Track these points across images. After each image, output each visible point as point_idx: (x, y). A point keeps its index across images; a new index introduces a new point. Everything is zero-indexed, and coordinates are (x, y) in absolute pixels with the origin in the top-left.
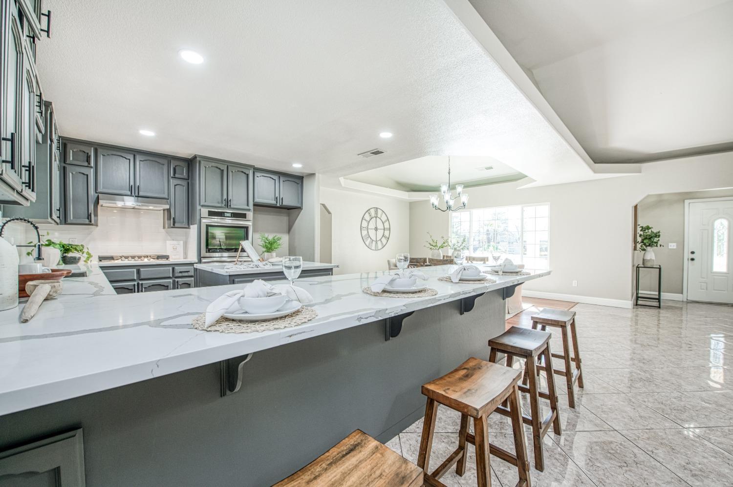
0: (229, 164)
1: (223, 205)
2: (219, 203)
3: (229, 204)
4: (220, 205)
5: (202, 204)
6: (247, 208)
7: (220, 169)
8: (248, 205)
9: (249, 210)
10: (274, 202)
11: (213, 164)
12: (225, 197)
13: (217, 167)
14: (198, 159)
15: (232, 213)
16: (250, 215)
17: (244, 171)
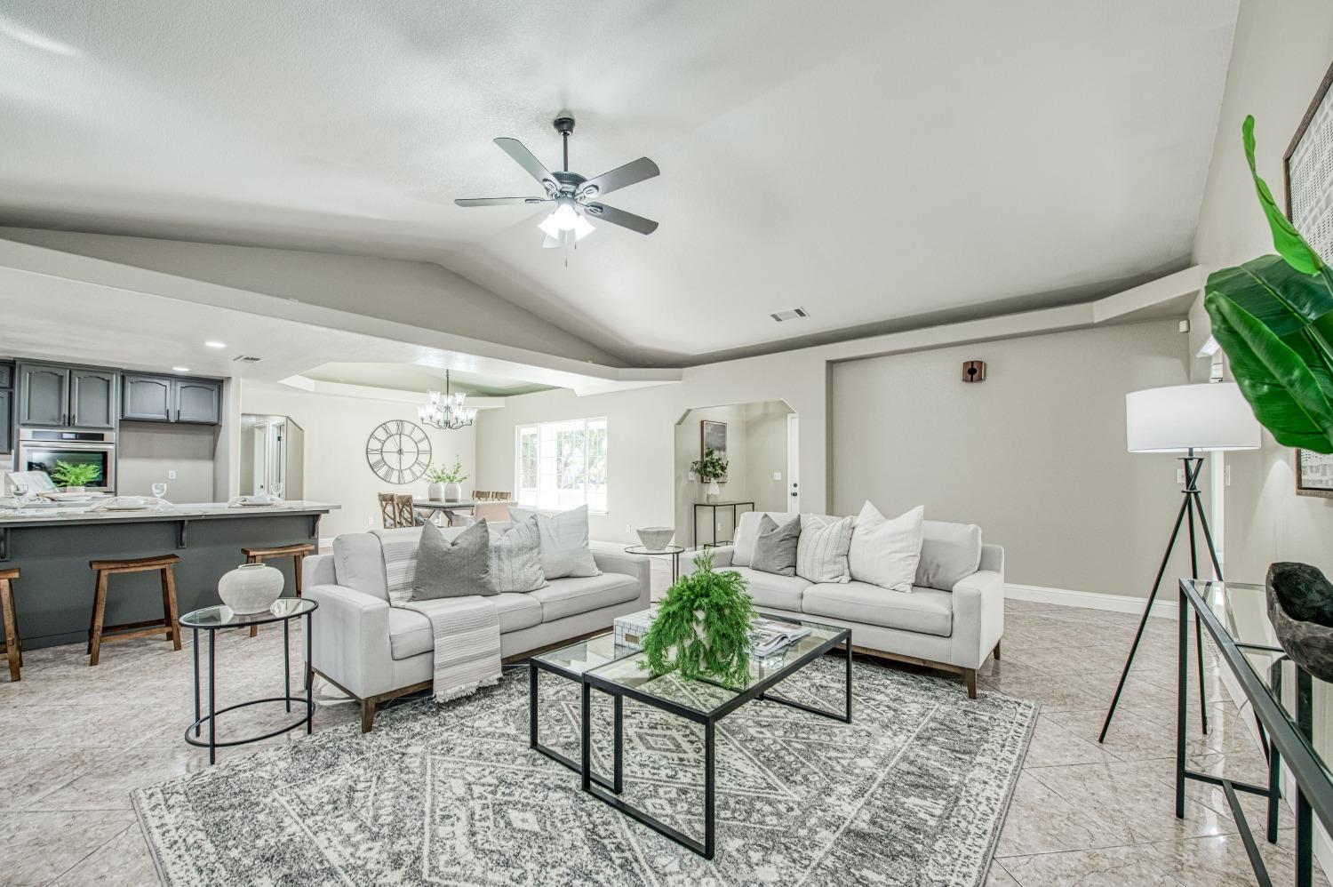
0: (74, 369)
1: (61, 423)
2: (54, 420)
3: (72, 422)
4: (54, 423)
5: (22, 422)
6: (107, 426)
7: (56, 374)
8: (108, 422)
9: (111, 429)
10: (164, 417)
11: (44, 369)
12: (65, 411)
13: (52, 373)
14: (17, 363)
15: (76, 434)
16: (111, 436)
17: (101, 375)
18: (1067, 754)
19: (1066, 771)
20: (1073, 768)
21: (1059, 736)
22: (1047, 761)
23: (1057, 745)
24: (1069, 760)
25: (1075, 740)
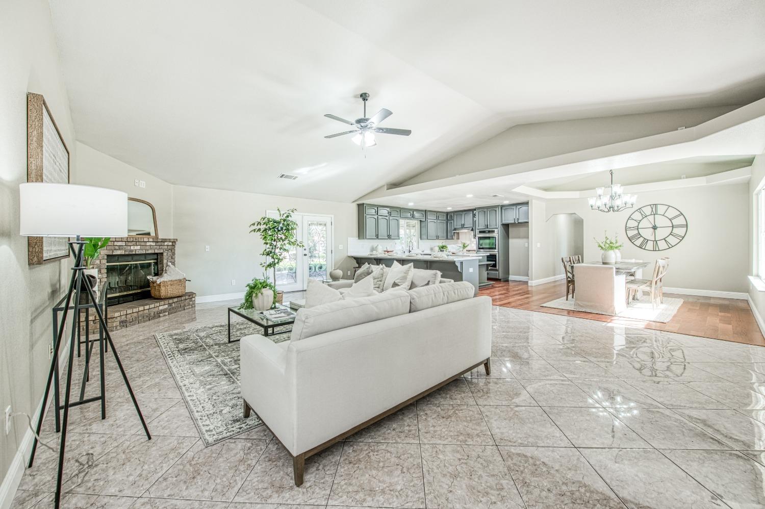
18: (166, 419)
19: (163, 409)
20: (160, 412)
21: (177, 427)
22: (174, 409)
23: (175, 421)
24: (164, 416)
25: (167, 431)
